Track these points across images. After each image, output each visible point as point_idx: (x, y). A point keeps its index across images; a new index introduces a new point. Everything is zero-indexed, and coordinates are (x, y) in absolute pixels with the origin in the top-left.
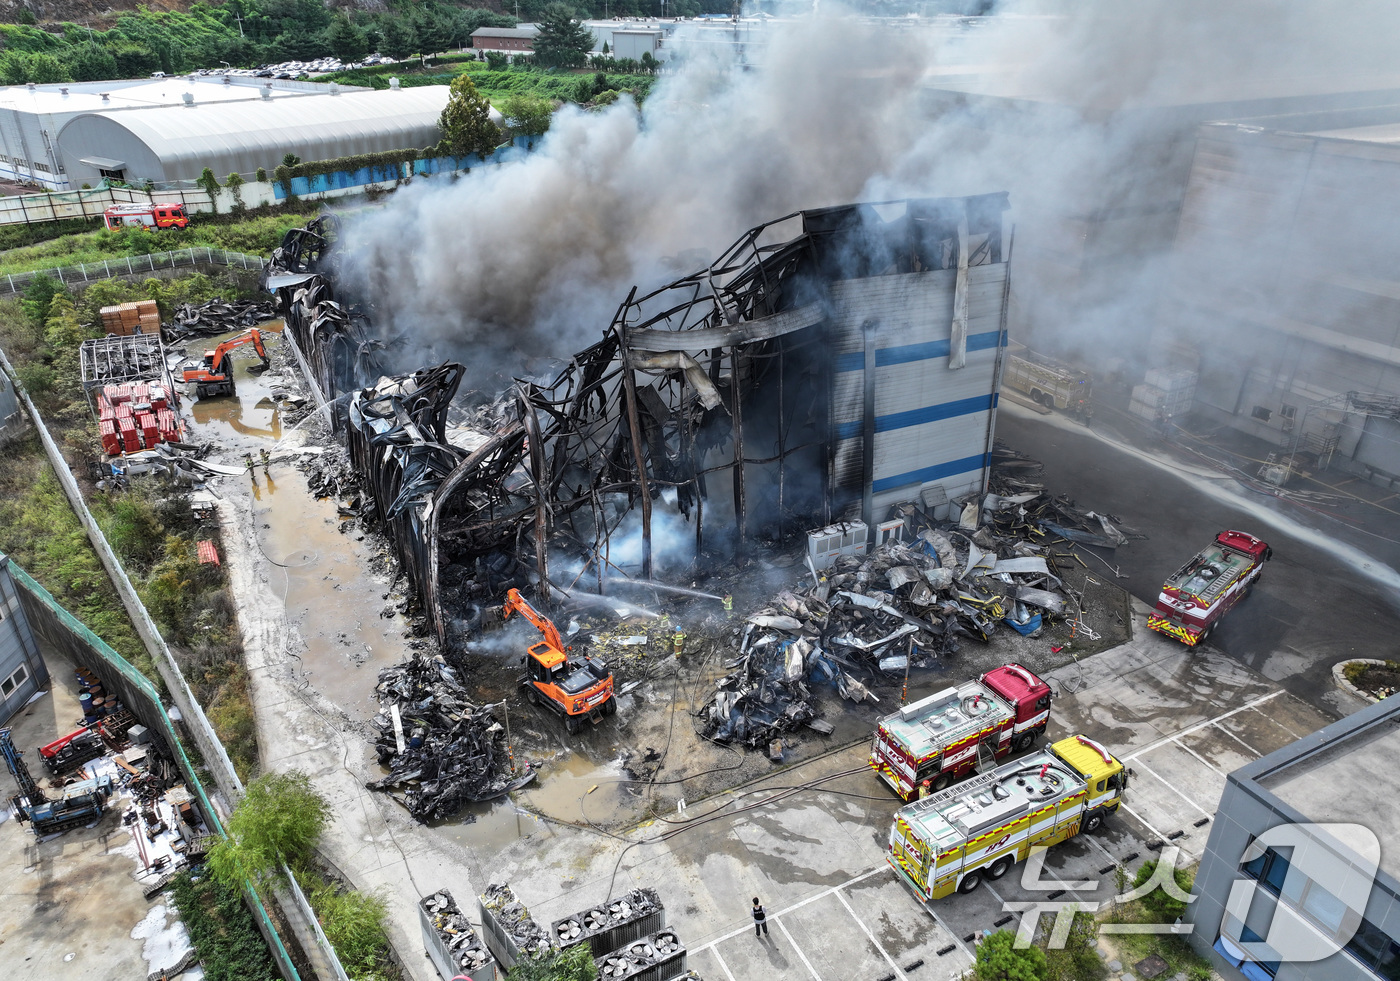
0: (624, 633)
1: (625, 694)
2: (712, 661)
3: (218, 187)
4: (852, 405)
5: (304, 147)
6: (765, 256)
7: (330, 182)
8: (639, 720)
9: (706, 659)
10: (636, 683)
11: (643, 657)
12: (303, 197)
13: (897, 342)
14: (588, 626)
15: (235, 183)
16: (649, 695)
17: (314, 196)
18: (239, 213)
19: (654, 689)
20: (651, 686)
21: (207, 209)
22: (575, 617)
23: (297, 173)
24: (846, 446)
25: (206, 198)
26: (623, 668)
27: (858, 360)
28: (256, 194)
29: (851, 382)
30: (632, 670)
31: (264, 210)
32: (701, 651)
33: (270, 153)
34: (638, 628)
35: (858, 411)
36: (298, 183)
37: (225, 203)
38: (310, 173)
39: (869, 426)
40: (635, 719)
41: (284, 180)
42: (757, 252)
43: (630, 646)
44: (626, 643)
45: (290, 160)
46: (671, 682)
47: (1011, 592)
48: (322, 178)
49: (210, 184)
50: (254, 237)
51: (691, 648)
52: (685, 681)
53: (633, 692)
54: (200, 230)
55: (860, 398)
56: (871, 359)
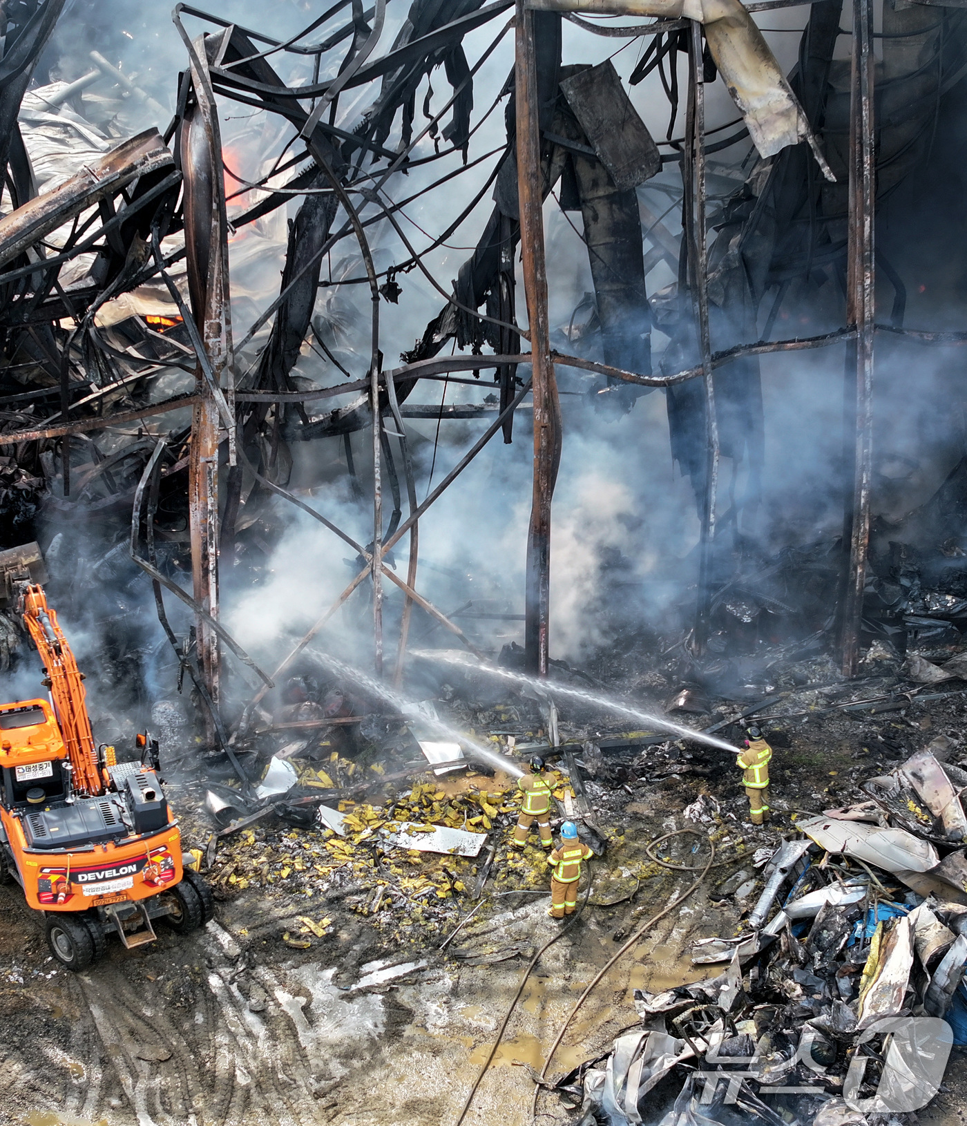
0: (424, 812)
1: (364, 992)
2: (657, 935)
8: (378, 1074)
9: (643, 926)
10: (409, 967)
11: (455, 893)
14: (323, 779)
16: (433, 1007)
19: (455, 992)
20: (448, 981)
22: (294, 747)
26: (385, 918)
30: (406, 926)
32: (634, 899)
34: (469, 805)
40: (368, 1068)
43: (430, 856)
44: (418, 845)
46: (512, 980)
51: (607, 888)
52: (556, 982)
53: (390, 989)
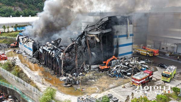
3: (6, 28)
4: (116, 43)
5: (18, 23)
6: (103, 22)
7: (22, 28)
12: (18, 30)
13: (121, 34)
15: (8, 28)
17: (20, 30)
18: (8, 32)
21: (4, 31)
23: (17, 27)
24: (115, 49)
25: (4, 30)
27: (116, 37)
28: (11, 29)
29: (115, 39)
31: (12, 31)
33: (13, 24)
35: (116, 44)
36: (18, 28)
37: (6, 30)
38: (19, 27)
39: (118, 46)
41: (15, 28)
42: (102, 22)
45: (16, 25)
47: (141, 65)
48: (21, 28)
49: (4, 27)
50: (11, 35)
54: (3, 34)
55: (116, 42)
56: (118, 37)
